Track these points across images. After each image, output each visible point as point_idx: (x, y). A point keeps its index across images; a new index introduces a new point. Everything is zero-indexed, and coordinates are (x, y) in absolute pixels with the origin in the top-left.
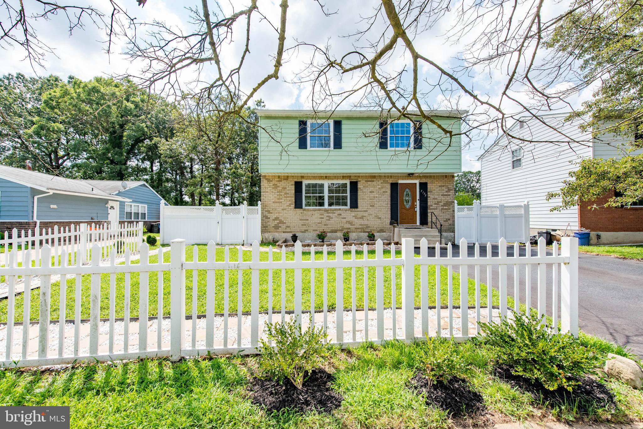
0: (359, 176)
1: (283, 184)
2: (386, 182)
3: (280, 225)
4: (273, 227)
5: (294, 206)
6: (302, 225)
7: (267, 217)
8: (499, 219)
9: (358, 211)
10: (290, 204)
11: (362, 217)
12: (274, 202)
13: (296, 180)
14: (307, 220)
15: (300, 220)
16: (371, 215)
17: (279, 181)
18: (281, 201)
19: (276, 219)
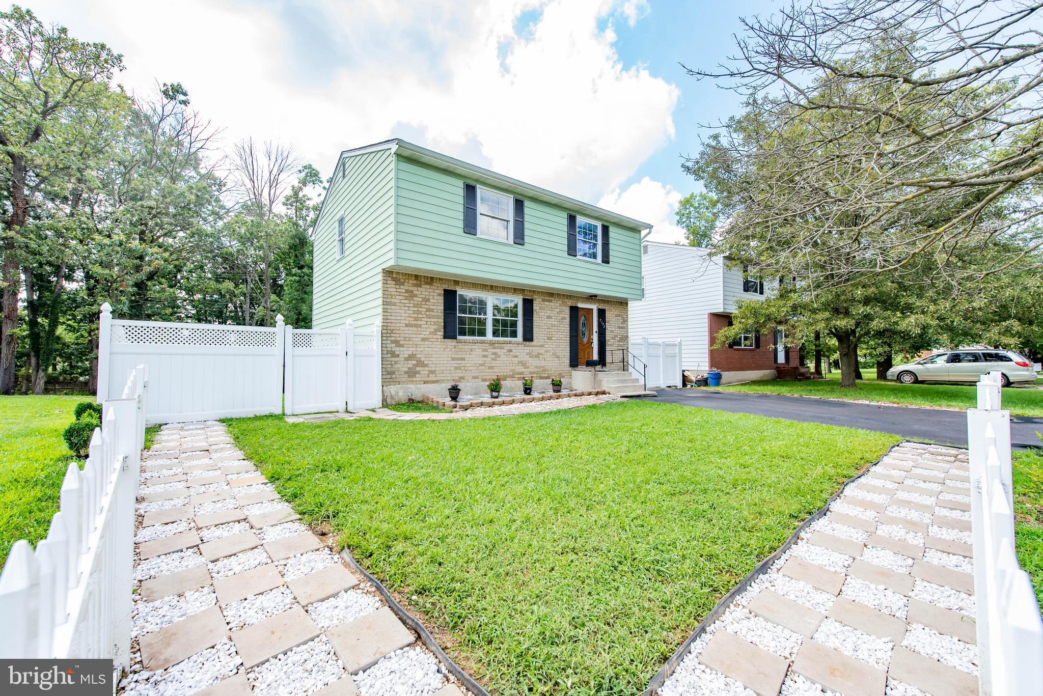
0: (534, 292)
1: (424, 291)
2: (564, 304)
3: (418, 369)
4: (405, 372)
5: (442, 334)
6: (456, 368)
7: (393, 354)
9: (533, 346)
10: (436, 331)
11: (538, 356)
12: (407, 325)
13: (446, 287)
14: (464, 359)
15: (453, 359)
16: (549, 351)
17: (416, 285)
18: (419, 323)
19: (411, 357)
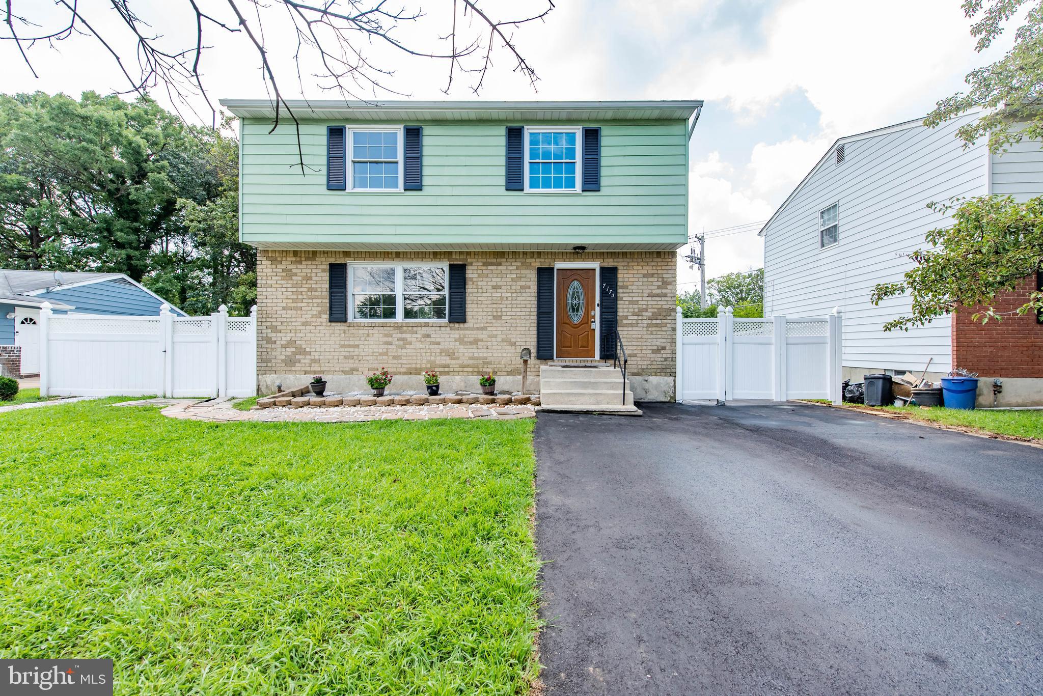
0: (469, 253)
1: (305, 268)
2: (528, 266)
3: (297, 357)
4: (282, 361)
5: (327, 316)
6: (346, 357)
7: (269, 340)
8: (773, 347)
9: (467, 329)
10: (320, 313)
11: (475, 342)
12: (284, 308)
13: (332, 260)
14: (357, 346)
15: (342, 346)
16: (496, 336)
17: (295, 263)
18: (299, 305)
19: (290, 343)
